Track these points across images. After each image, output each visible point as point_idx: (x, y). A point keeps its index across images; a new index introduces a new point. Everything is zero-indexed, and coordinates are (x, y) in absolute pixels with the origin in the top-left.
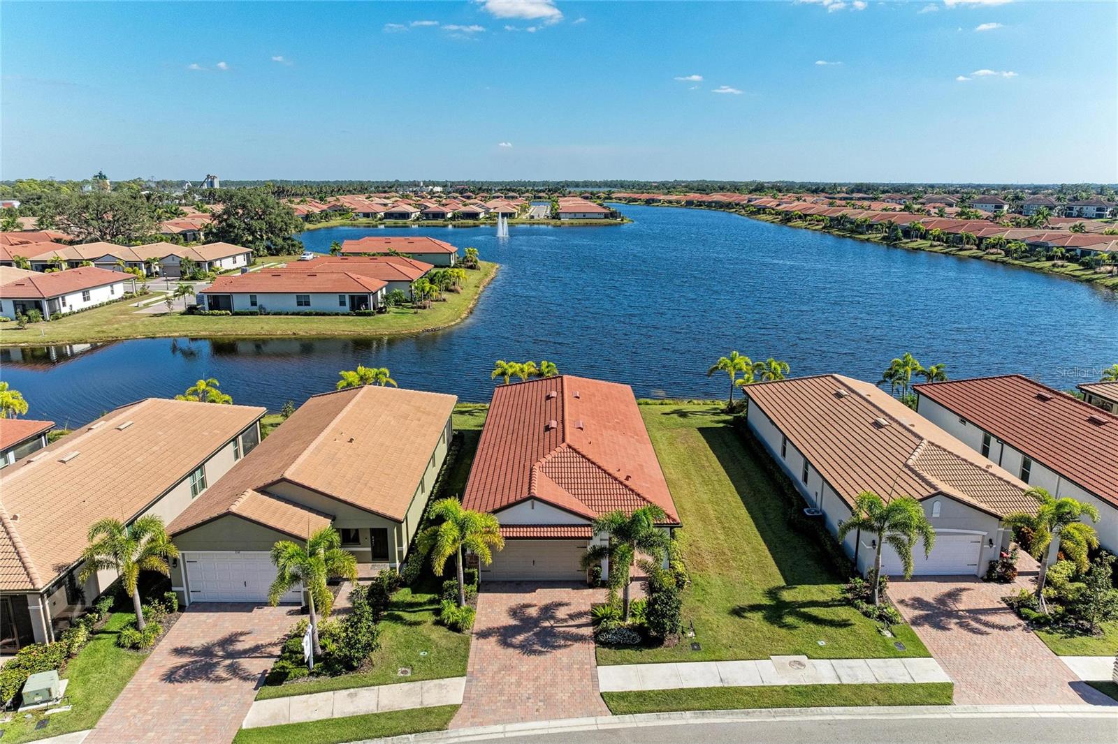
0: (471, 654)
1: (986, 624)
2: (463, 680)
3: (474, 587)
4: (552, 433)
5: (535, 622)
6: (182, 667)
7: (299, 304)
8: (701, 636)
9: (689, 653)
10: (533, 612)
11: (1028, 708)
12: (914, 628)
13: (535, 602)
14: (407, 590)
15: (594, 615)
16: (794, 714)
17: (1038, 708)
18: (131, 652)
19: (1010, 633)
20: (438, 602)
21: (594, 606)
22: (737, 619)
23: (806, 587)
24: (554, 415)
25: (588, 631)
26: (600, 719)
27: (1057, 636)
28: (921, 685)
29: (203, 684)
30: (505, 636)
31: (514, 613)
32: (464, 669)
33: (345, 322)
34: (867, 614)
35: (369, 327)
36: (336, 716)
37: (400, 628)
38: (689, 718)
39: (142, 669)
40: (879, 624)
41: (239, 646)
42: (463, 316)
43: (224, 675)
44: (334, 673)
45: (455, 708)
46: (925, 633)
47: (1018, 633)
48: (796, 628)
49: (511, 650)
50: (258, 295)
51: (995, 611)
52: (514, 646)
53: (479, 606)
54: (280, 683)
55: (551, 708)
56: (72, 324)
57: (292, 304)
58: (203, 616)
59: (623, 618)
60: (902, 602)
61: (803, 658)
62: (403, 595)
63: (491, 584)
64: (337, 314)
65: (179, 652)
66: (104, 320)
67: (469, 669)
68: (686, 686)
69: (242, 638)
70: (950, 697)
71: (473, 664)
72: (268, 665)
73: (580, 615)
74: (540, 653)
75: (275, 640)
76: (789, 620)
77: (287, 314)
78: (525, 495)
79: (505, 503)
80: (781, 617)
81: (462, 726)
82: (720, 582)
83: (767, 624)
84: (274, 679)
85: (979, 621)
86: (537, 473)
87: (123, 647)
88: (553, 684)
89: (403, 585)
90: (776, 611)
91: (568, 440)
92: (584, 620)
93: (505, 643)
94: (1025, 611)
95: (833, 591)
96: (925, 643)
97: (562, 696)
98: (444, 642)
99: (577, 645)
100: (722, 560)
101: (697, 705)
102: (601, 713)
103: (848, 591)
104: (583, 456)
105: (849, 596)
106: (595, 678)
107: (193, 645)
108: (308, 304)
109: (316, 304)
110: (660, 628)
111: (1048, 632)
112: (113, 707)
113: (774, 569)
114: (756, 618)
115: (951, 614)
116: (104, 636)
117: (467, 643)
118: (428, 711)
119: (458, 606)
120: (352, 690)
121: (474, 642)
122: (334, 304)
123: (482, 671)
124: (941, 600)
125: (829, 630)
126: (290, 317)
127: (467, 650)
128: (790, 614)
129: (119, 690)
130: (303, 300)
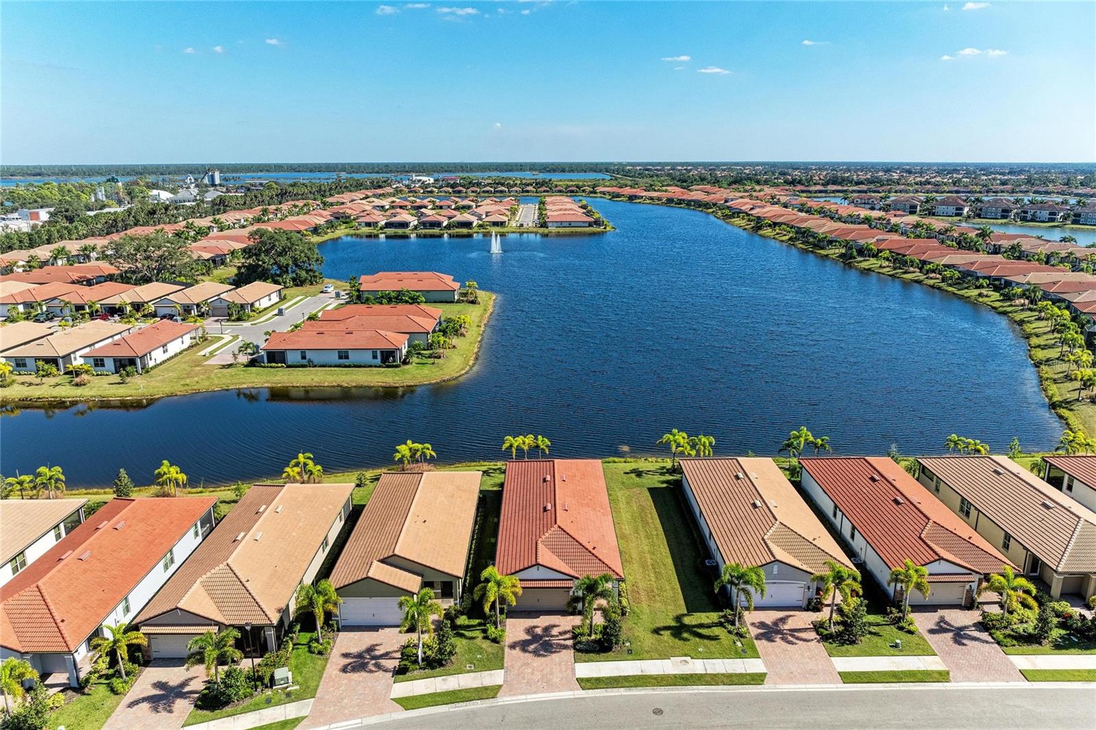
0: (506, 656)
1: (798, 638)
2: (503, 671)
3: (504, 616)
4: (548, 513)
5: (541, 637)
6: (349, 664)
7: (340, 357)
8: (633, 646)
9: (626, 655)
10: (539, 631)
11: (803, 686)
12: (755, 641)
13: (539, 625)
14: (464, 617)
15: (573, 633)
16: (678, 690)
17: (808, 686)
18: (319, 656)
19: (808, 643)
20: (485, 625)
21: (574, 628)
22: (656, 636)
23: (699, 614)
24: (549, 500)
25: (570, 643)
26: (576, 692)
27: (835, 645)
28: (749, 674)
29: (364, 674)
30: (523, 645)
31: (529, 631)
32: (503, 665)
33: (378, 374)
34: (730, 632)
35: (397, 378)
36: (438, 691)
37: (464, 641)
38: (622, 692)
39: (328, 665)
40: (735, 638)
41: (377, 653)
42: (471, 363)
43: (373, 669)
44: (433, 668)
45: (500, 686)
46: (761, 645)
47: (814, 643)
48: (689, 640)
49: (527, 654)
50: (307, 351)
51: (805, 630)
52: (530, 652)
53: (508, 627)
54: (405, 674)
55: (551, 687)
56: (161, 377)
57: (334, 358)
58: (352, 634)
59: (590, 635)
60: (753, 624)
61: (688, 659)
62: (462, 620)
63: (513, 613)
64: (371, 366)
65: (346, 655)
66: (185, 372)
67: (505, 665)
68: (622, 675)
69: (377, 648)
70: (763, 681)
71: (507, 661)
72: (396, 663)
73: (565, 632)
74: (544, 656)
75: (396, 649)
76: (685, 635)
77: (330, 366)
78: (534, 563)
79: (522, 567)
80: (680, 633)
81: (504, 696)
82: (648, 611)
83: (672, 638)
84: (401, 672)
85: (793, 636)
86: (540, 545)
87: (314, 653)
88: (551, 673)
89: (462, 614)
90: (679, 630)
91: (558, 522)
92: (568, 636)
93: (524, 650)
94: (821, 630)
95: (714, 617)
96: (759, 650)
97: (556, 680)
98: (490, 650)
99: (564, 651)
100: (651, 595)
101: (627, 685)
102: (577, 689)
103: (722, 617)
104: (568, 534)
105: (723, 620)
106: (573, 670)
107: (352, 652)
108: (347, 357)
109: (354, 358)
110: (610, 642)
111: (830, 643)
112: (320, 687)
113: (682, 602)
114: (666, 634)
115: (779, 632)
116: (300, 647)
117: (503, 649)
118: (486, 688)
119: (496, 628)
120: (444, 677)
121: (507, 650)
122: (367, 358)
123: (512, 666)
124: (776, 623)
125: (706, 641)
126: (333, 369)
127: (503, 654)
128: (686, 631)
129: (321, 678)
130: (343, 354)
